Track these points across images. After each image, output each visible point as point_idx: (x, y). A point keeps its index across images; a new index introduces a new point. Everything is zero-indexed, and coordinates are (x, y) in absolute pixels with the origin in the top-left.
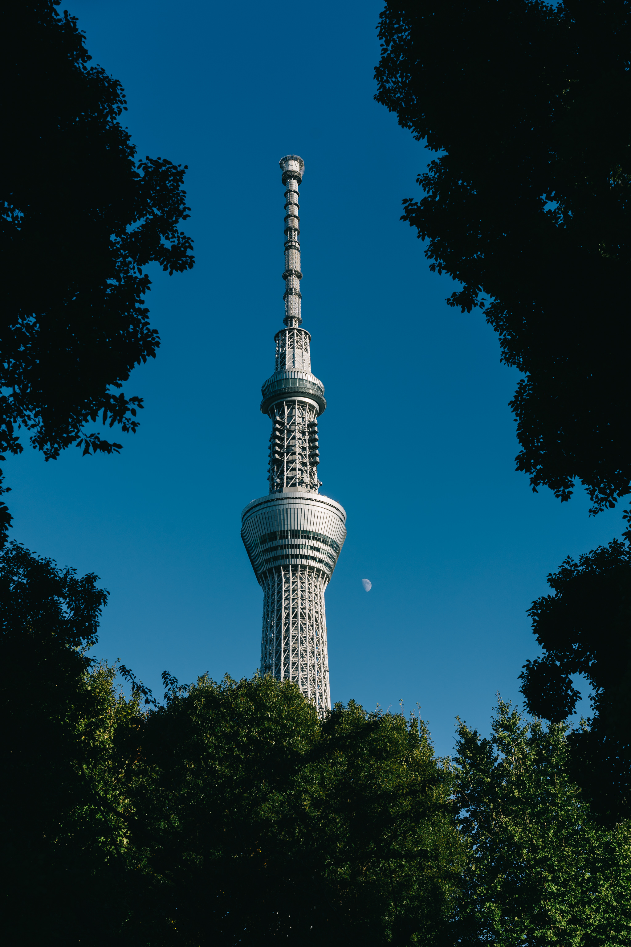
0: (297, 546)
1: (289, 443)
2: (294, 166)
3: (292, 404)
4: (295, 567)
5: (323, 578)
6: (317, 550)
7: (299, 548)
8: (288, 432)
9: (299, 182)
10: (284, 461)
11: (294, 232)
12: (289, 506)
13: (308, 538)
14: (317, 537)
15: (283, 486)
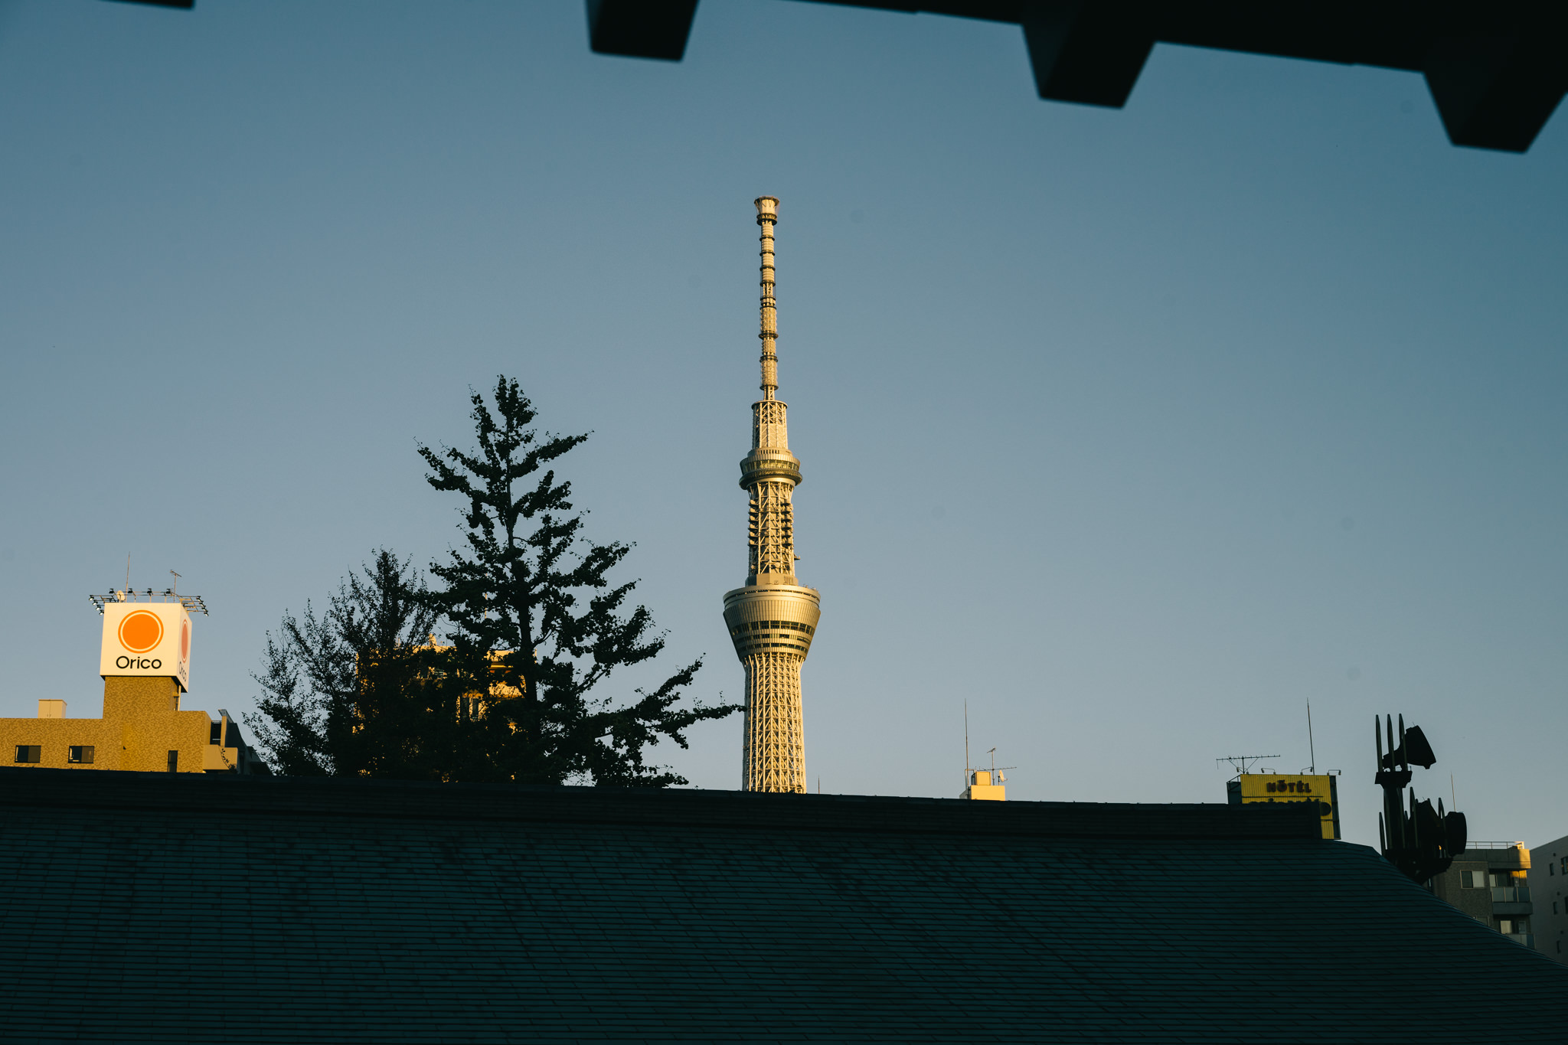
4: (766, 654)
7: (770, 636)
11: (769, 284)
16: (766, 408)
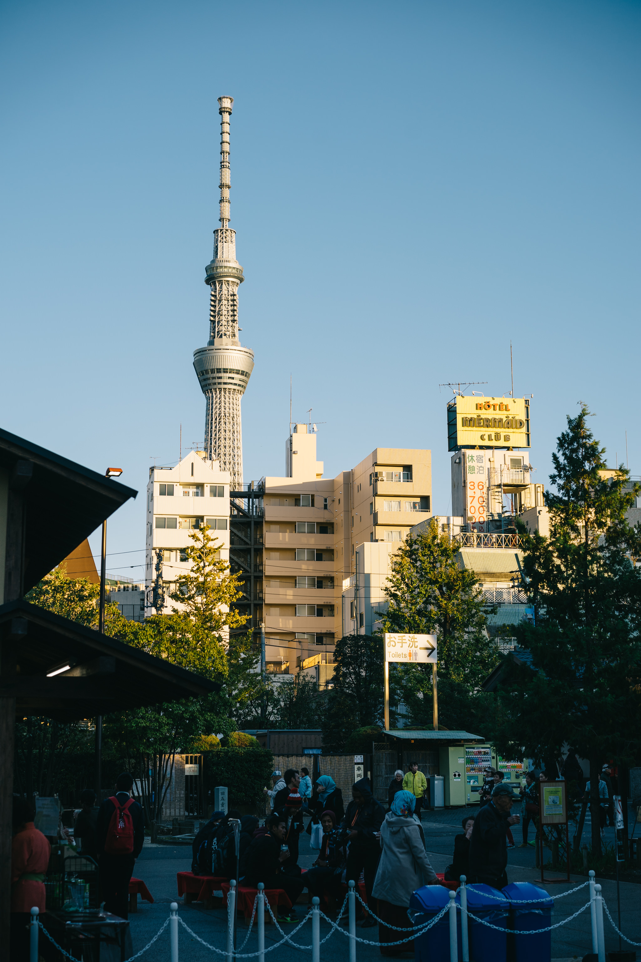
10: (215, 321)
11: (226, 153)
16: (223, 233)
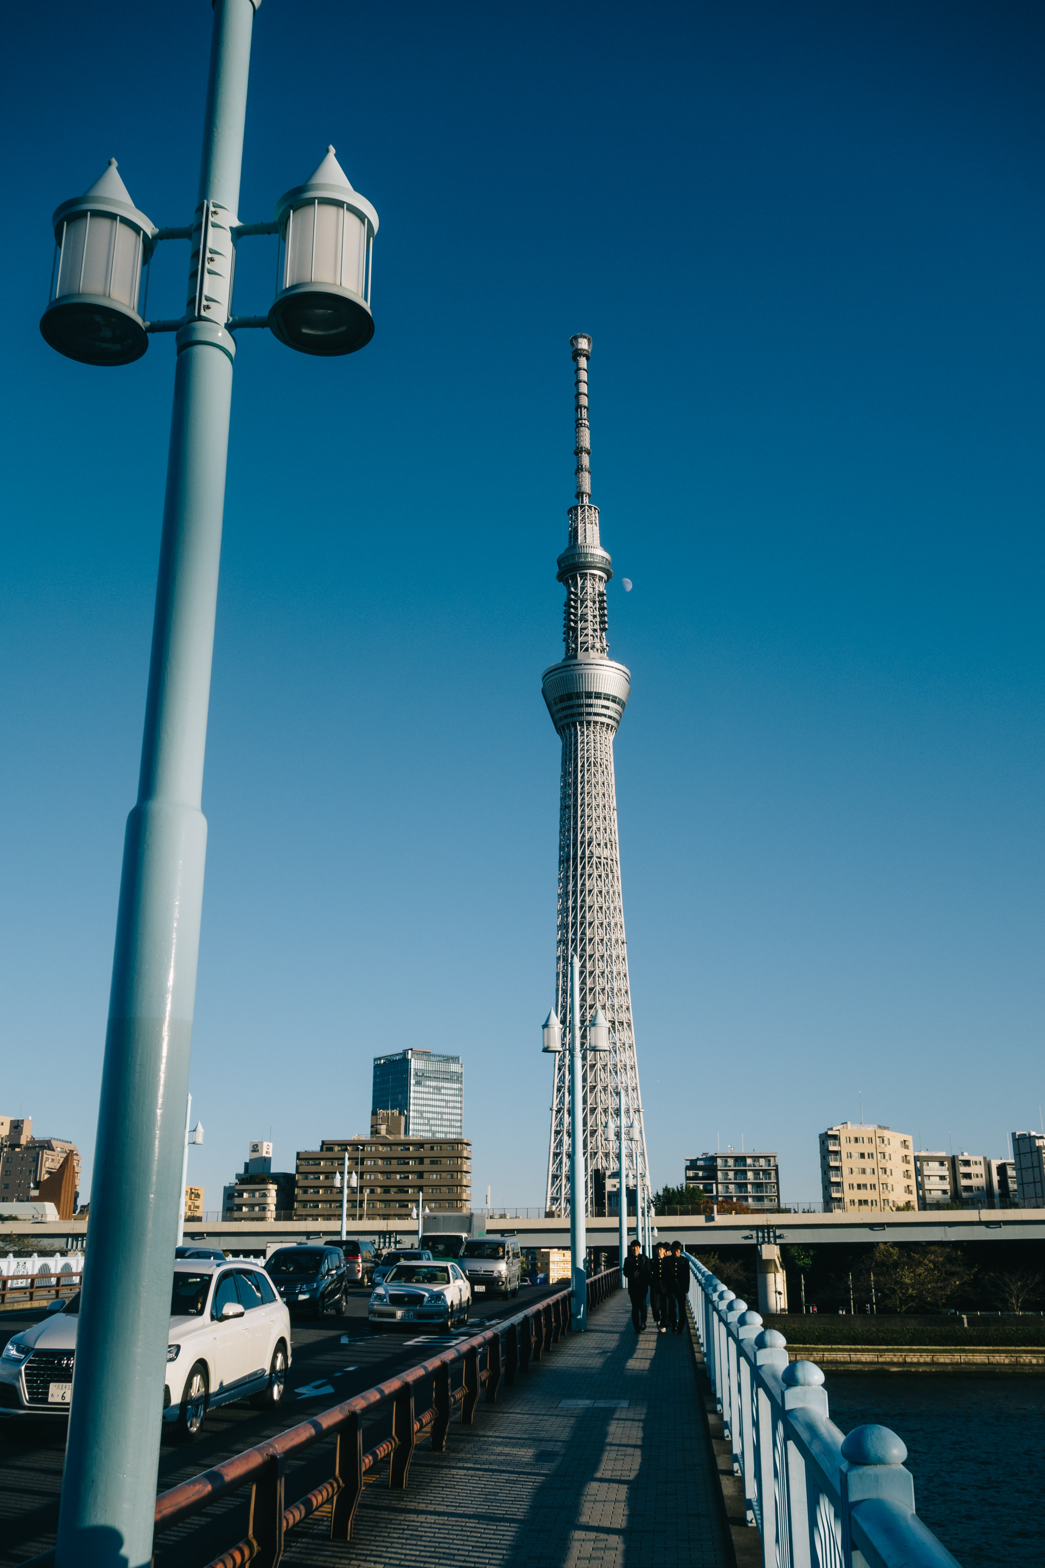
0: (591, 706)
1: (582, 612)
2: (583, 344)
3: (583, 577)
4: (589, 723)
5: (611, 731)
6: (607, 708)
7: (592, 707)
8: (581, 601)
9: (588, 359)
10: (577, 628)
12: (584, 672)
13: (600, 698)
14: (607, 697)
15: (577, 651)
16: (584, 511)
